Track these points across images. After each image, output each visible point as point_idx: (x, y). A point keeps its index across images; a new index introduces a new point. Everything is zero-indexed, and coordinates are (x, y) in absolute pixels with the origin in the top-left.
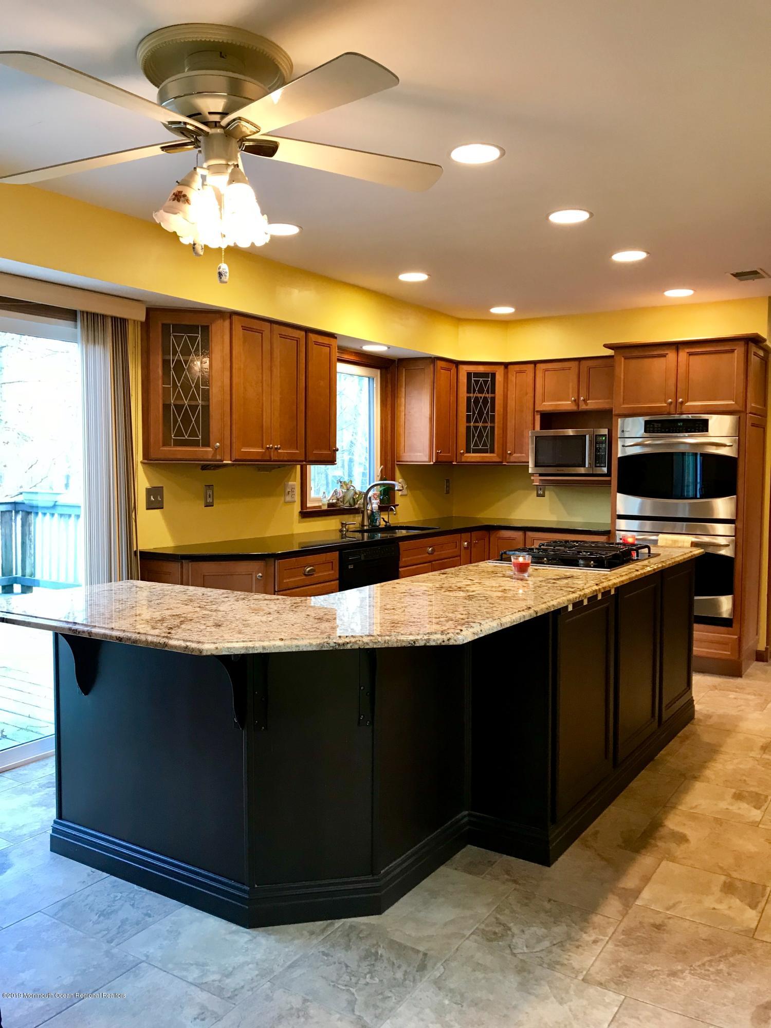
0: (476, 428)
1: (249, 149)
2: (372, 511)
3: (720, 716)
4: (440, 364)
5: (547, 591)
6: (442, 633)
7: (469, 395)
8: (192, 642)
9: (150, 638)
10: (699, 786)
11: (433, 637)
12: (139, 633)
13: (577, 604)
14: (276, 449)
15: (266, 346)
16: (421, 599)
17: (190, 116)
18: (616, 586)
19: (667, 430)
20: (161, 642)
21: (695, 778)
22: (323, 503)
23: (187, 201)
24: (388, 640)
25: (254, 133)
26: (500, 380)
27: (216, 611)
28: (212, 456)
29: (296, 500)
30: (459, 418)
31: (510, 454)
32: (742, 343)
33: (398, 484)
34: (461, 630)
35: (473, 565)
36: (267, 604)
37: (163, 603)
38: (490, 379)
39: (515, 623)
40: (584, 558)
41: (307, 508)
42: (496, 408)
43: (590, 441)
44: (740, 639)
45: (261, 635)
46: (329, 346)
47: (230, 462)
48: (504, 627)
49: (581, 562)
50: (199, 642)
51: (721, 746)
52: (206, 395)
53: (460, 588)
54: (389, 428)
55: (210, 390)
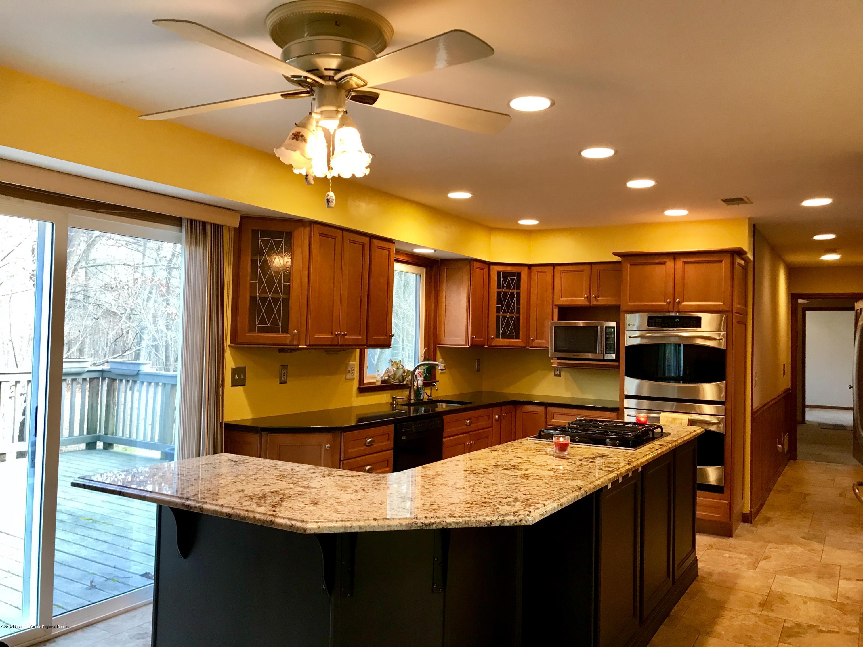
0: (504, 317)
1: (354, 98)
2: (417, 387)
3: (719, 574)
4: (475, 264)
5: (589, 471)
6: (515, 514)
7: (498, 290)
8: (297, 520)
9: (257, 516)
11: (507, 518)
12: (247, 511)
13: (615, 482)
14: (343, 335)
15: (339, 248)
16: (483, 477)
17: (309, 71)
18: (642, 465)
19: (666, 325)
20: (268, 519)
21: (708, 633)
22: (377, 380)
23: (305, 140)
24: (468, 521)
25: (362, 86)
26: (524, 278)
27: (308, 487)
28: (290, 341)
29: (355, 377)
30: (491, 310)
31: (533, 340)
32: (729, 255)
33: (440, 364)
34: (530, 512)
35: (517, 441)
36: (351, 481)
37: (260, 479)
38: (516, 278)
39: (571, 503)
40: (610, 438)
41: (364, 384)
42: (521, 301)
43: (601, 332)
44: (730, 505)
45: (355, 515)
46: (388, 249)
47: (305, 346)
48: (562, 507)
49: (608, 441)
50: (303, 521)
51: (725, 602)
52: (287, 290)
53: (514, 466)
54: (432, 316)
55: (291, 285)
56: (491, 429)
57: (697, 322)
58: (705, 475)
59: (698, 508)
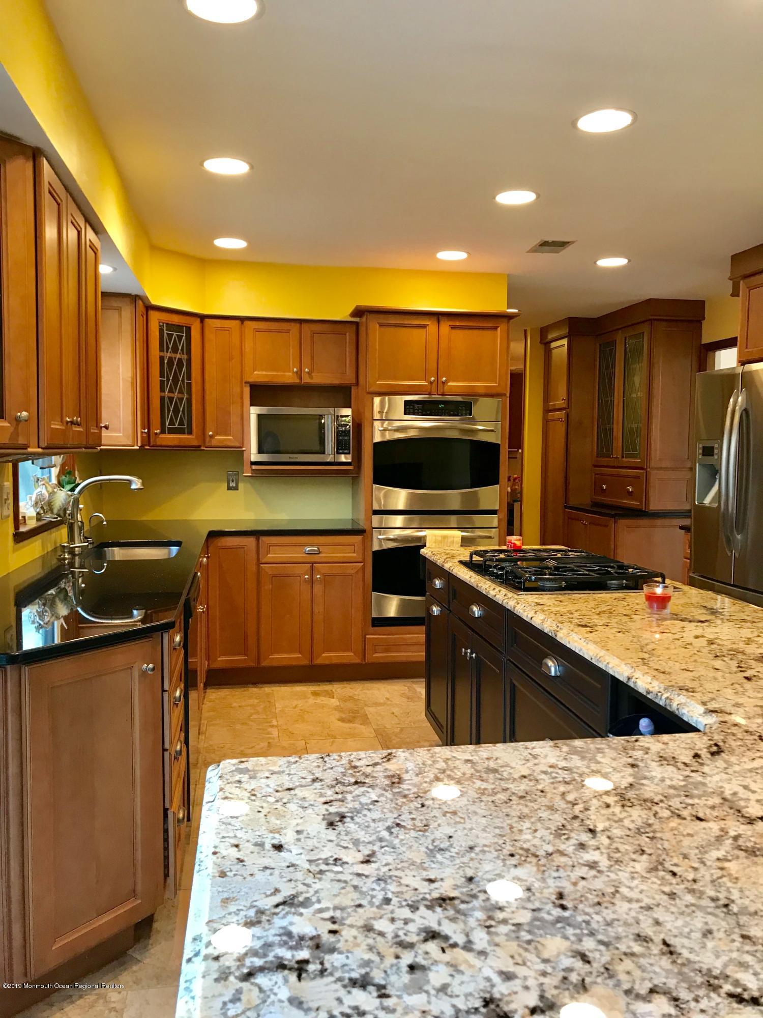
0: (171, 399)
7: (162, 354)
19: (428, 412)
26: (196, 336)
30: (152, 384)
31: (211, 436)
38: (184, 335)
42: (193, 374)
43: (332, 423)
46: (96, 252)
57: (466, 409)
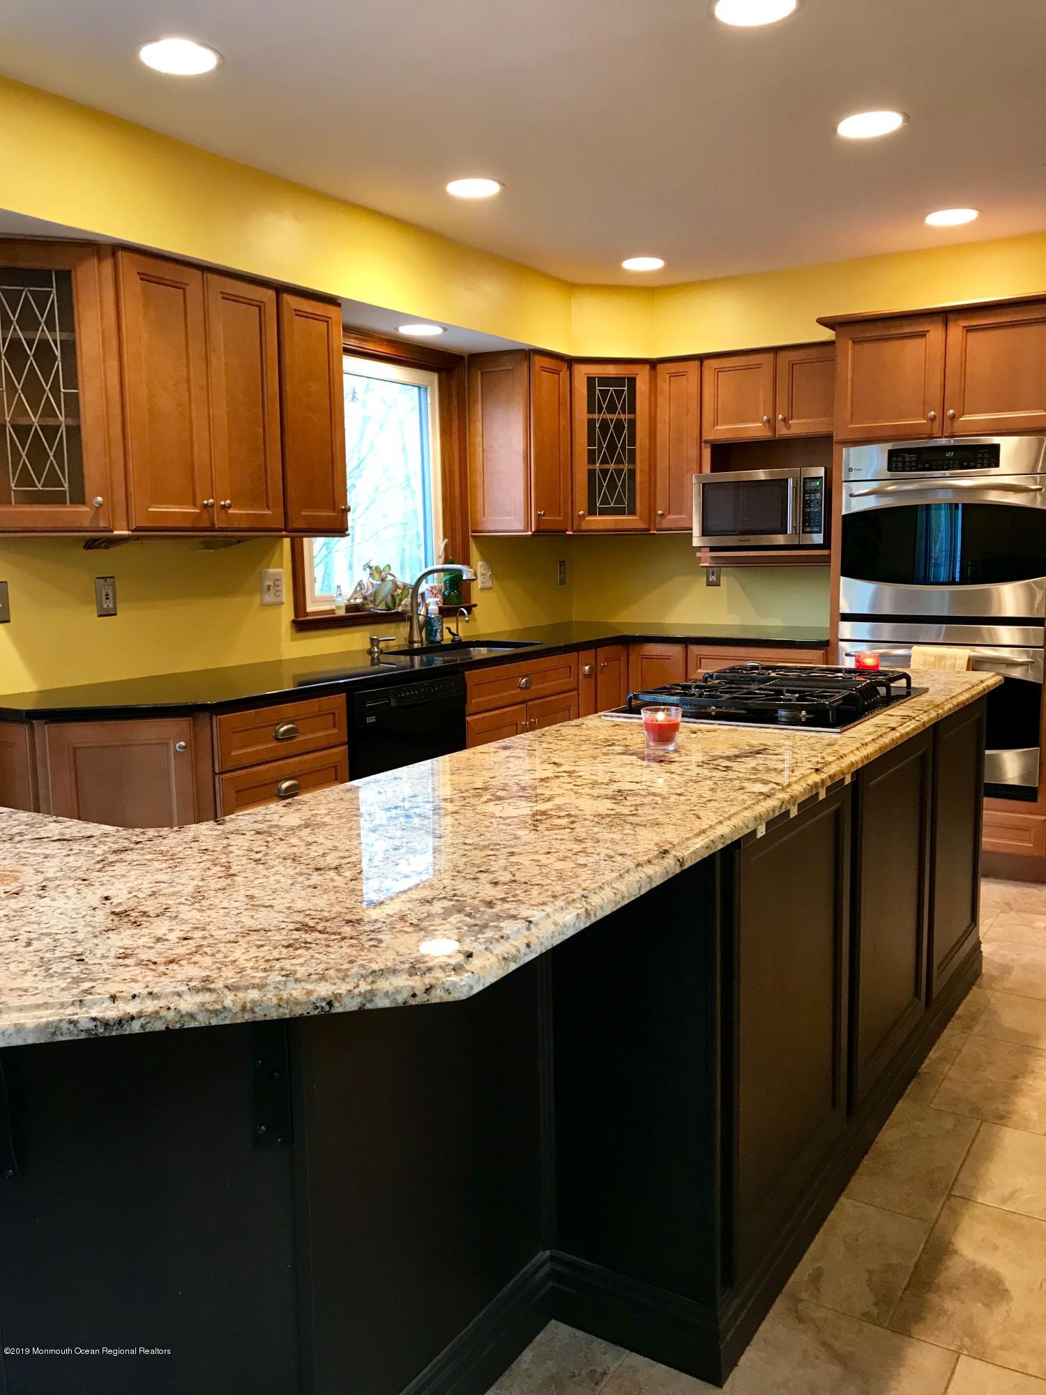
0: (604, 472)
2: (426, 616)
3: (1025, 967)
4: (539, 361)
5: (710, 796)
6: (415, 967)
7: (591, 416)
10: (1011, 1140)
13: (776, 820)
14: (223, 507)
15: (195, 312)
18: (853, 771)
19: (927, 466)
22: (338, 604)
26: (644, 389)
28: (91, 522)
29: (284, 600)
30: (576, 456)
31: (662, 515)
34: (472, 955)
35: (572, 723)
38: (626, 389)
39: (626, 901)
40: (787, 707)
41: (306, 613)
42: (638, 438)
43: (795, 488)
46: (326, 320)
47: (127, 533)
48: (594, 920)
49: (782, 713)
52: (74, 407)
53: (525, 789)
54: (457, 475)
55: (81, 394)
56: (575, 693)
57: (990, 456)
58: (997, 766)
59: (985, 831)
